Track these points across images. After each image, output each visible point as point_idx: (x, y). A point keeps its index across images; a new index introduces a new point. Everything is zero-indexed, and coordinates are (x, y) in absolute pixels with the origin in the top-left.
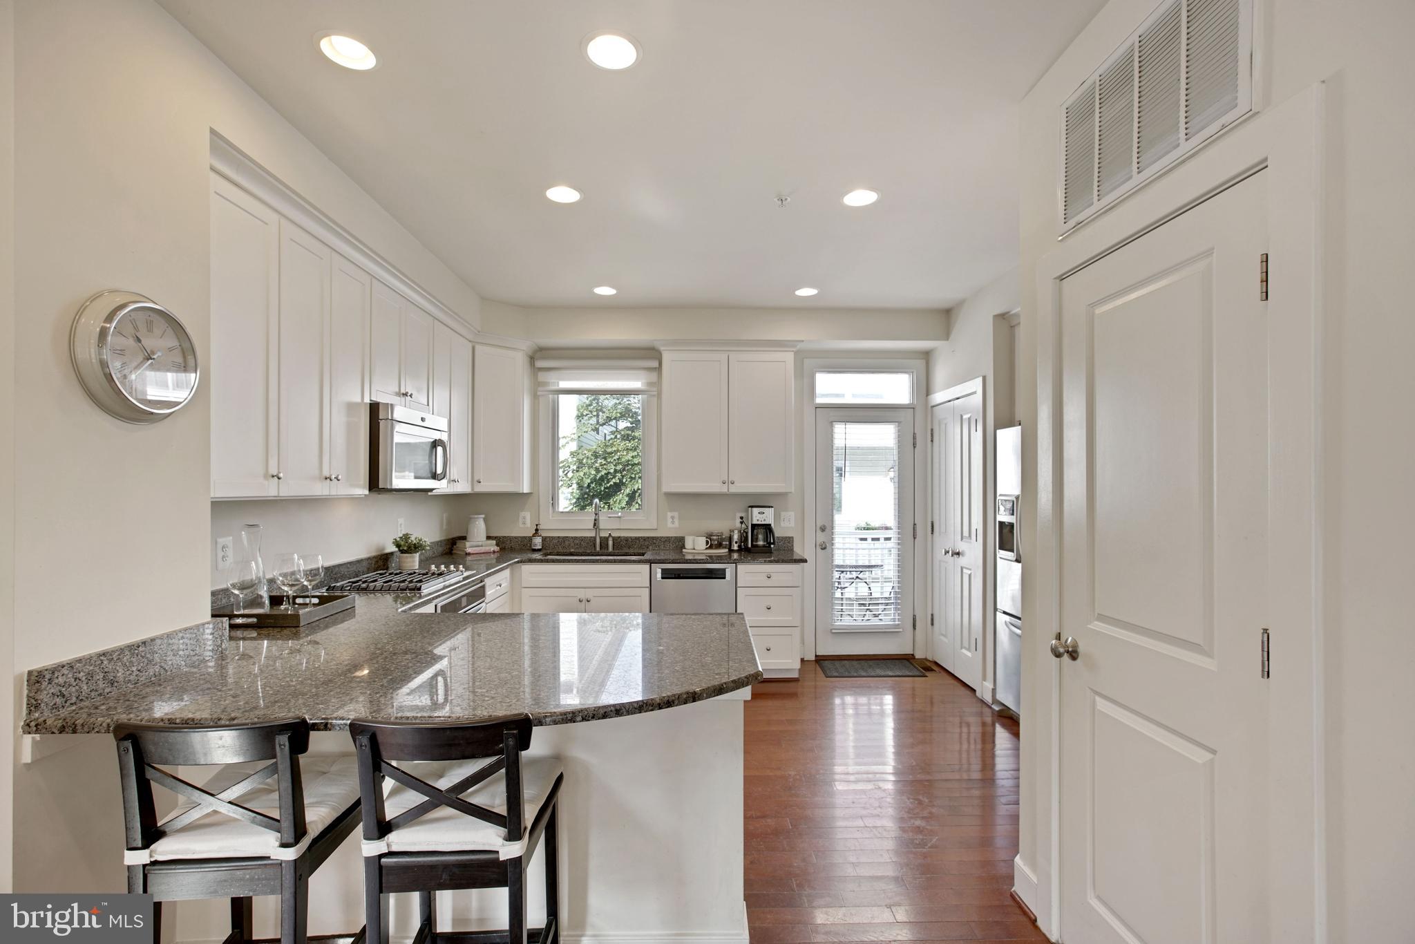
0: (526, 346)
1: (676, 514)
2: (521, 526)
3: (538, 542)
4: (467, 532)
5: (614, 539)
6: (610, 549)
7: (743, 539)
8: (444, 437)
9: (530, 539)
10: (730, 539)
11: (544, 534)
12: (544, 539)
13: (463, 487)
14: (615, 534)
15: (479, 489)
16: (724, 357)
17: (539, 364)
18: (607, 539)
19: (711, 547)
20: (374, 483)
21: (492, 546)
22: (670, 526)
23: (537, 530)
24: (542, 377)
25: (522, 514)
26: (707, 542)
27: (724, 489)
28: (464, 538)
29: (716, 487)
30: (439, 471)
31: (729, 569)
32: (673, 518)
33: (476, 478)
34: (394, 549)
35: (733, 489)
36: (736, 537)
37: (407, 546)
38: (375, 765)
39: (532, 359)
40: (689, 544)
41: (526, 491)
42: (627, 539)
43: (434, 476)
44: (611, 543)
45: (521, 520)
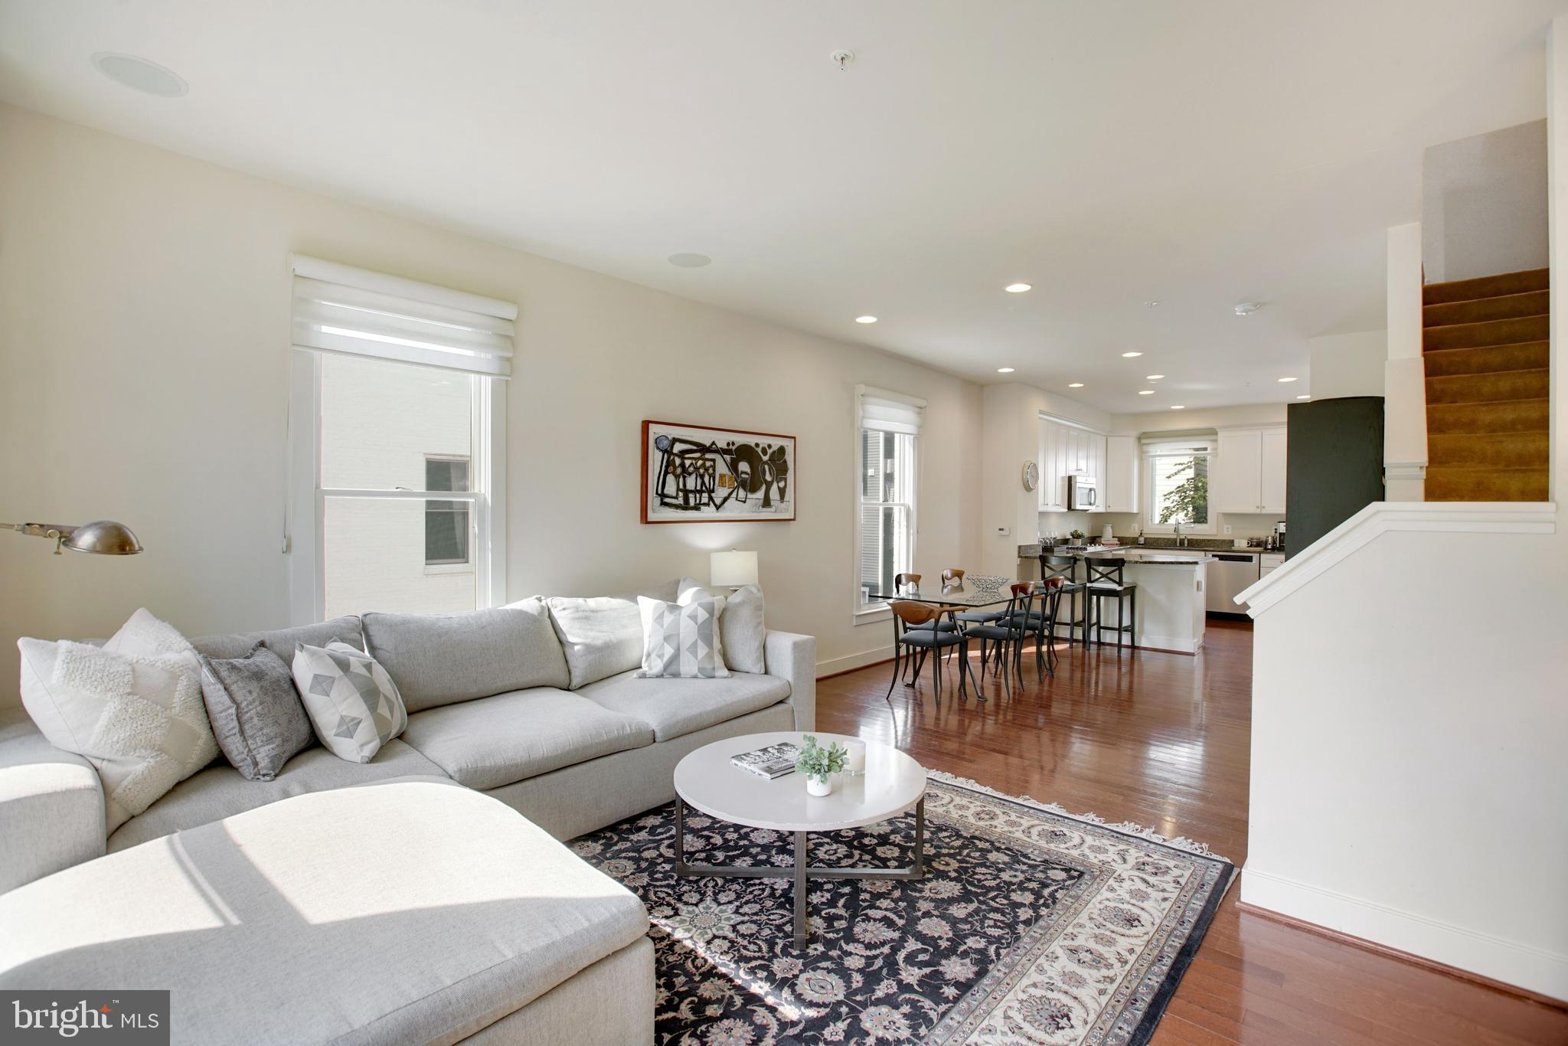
0: (1135, 433)
1: (1230, 526)
2: (1133, 531)
3: (1142, 540)
4: (1102, 533)
5: (1188, 540)
6: (1186, 545)
7: (1274, 542)
8: (1094, 486)
9: (1137, 538)
10: (1266, 542)
11: (1146, 536)
12: (1146, 539)
13: (1101, 509)
14: (1189, 537)
15: (1109, 510)
16: (1258, 433)
17: (1143, 441)
18: (1184, 540)
19: (1251, 546)
20: (1069, 508)
21: (1116, 541)
22: (1225, 533)
23: (1141, 533)
24: (1145, 448)
25: (1133, 525)
26: (1248, 543)
27: (1258, 511)
28: (1101, 537)
29: (1252, 510)
30: (1092, 502)
31: (1255, 557)
32: (1228, 528)
33: (1108, 504)
34: (1071, 537)
35: (1264, 511)
36: (1270, 541)
37: (1076, 536)
38: (1089, 568)
39: (1139, 439)
40: (1236, 544)
41: (1135, 511)
42: (1197, 540)
43: (1090, 504)
44: (1186, 542)
45: (1132, 528)
